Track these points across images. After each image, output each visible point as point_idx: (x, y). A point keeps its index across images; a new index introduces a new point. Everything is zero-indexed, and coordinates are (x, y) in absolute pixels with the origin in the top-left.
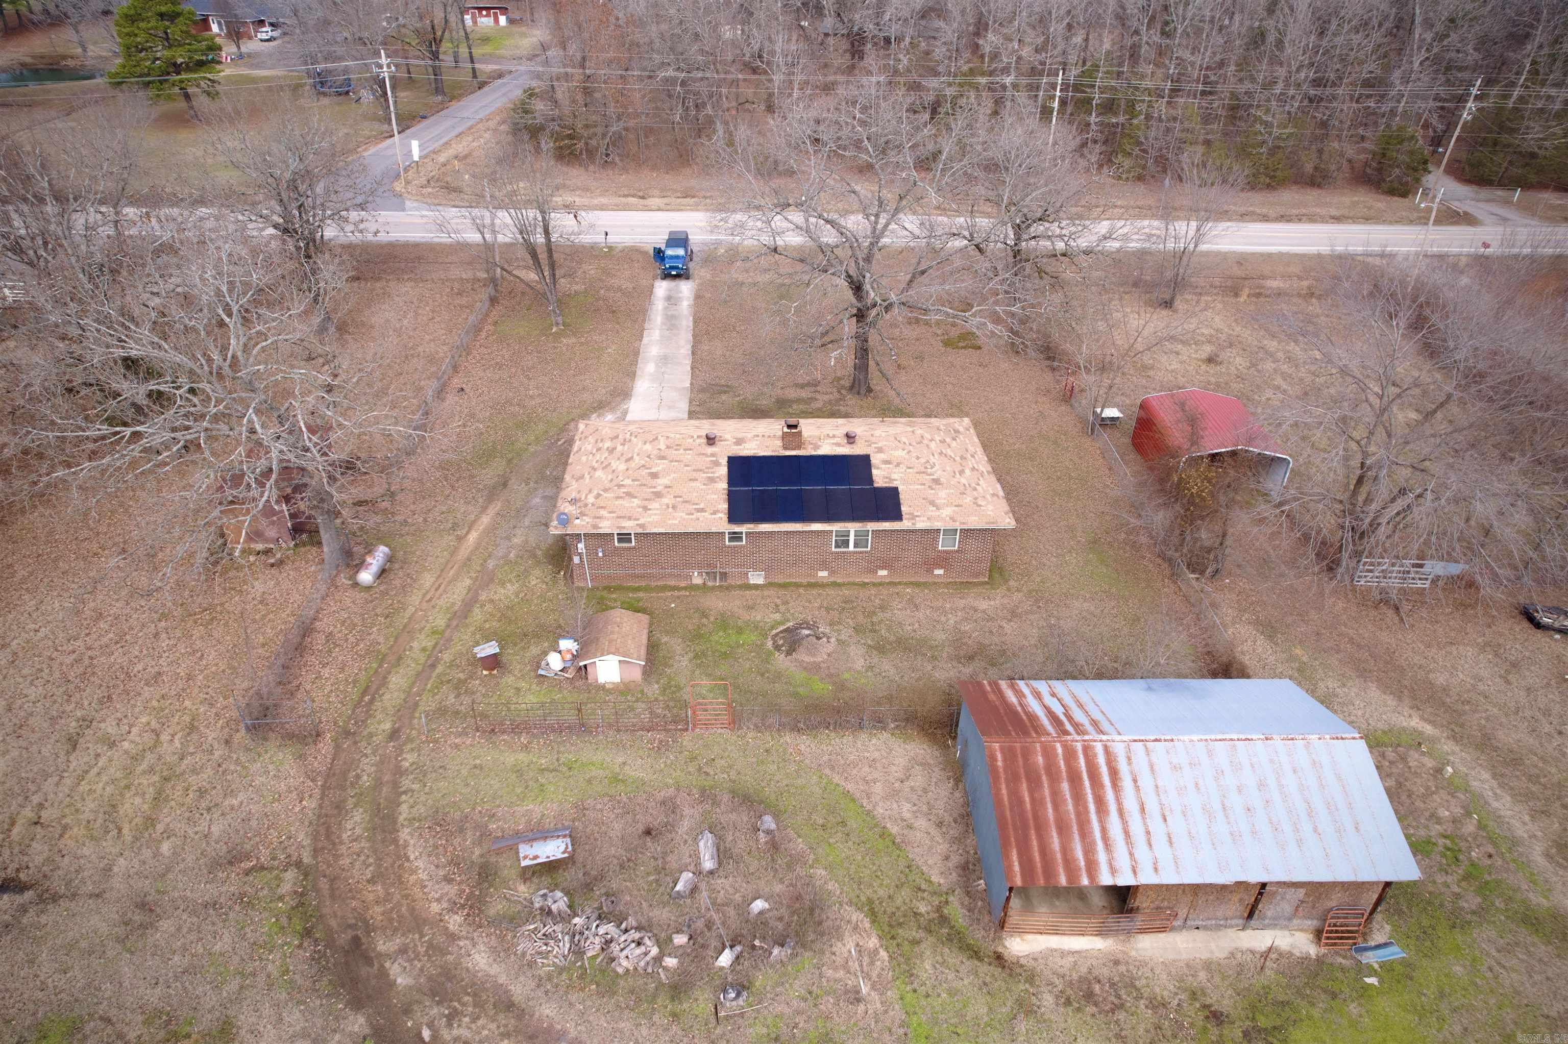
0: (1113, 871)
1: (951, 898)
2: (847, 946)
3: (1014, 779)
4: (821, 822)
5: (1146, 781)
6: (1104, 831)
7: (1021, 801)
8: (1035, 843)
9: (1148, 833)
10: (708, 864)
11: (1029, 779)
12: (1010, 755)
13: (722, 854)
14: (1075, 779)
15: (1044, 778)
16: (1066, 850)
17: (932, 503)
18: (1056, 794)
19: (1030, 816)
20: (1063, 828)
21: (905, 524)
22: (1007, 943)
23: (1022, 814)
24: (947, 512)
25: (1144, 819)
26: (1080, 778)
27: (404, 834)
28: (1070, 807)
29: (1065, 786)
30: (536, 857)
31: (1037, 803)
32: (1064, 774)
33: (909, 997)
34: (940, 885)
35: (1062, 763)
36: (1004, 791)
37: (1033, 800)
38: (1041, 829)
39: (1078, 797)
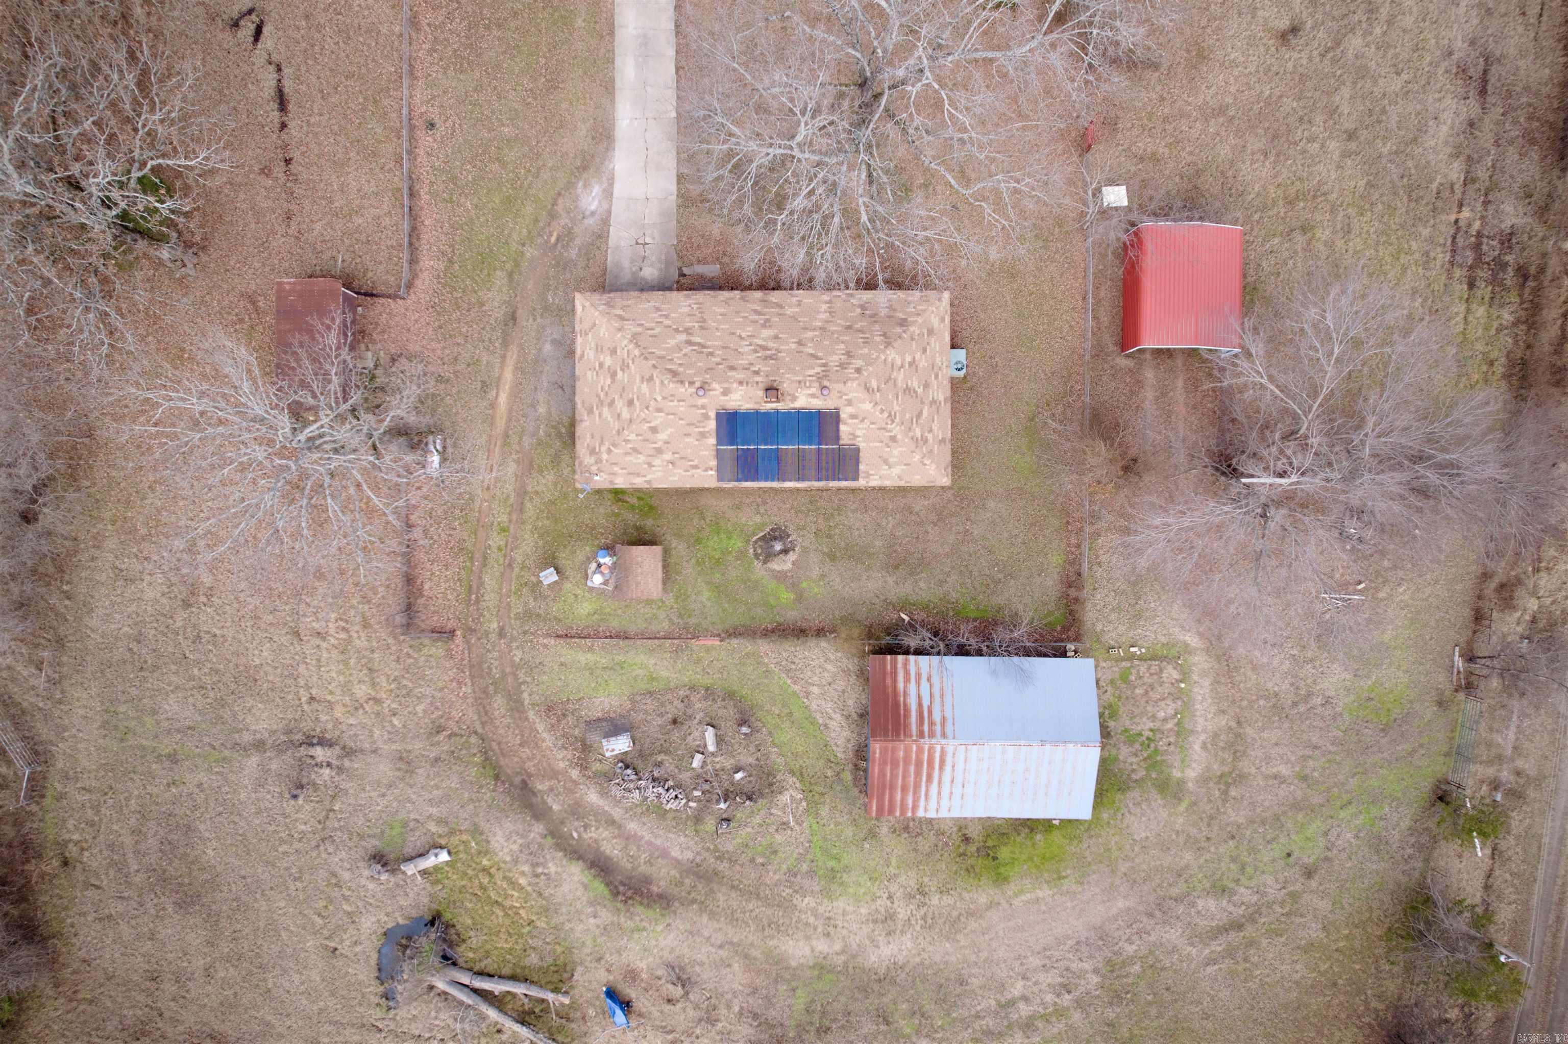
0: (926, 810)
1: (846, 768)
2: (785, 798)
3: (883, 763)
4: (777, 712)
5: (960, 767)
6: (927, 791)
7: (884, 775)
9: (952, 793)
10: (711, 748)
11: (892, 764)
12: (884, 751)
13: (719, 740)
14: (919, 764)
15: (901, 763)
16: (903, 800)
17: (886, 462)
18: (906, 771)
19: (888, 782)
20: (904, 789)
21: (861, 483)
23: (884, 782)
24: (896, 471)
25: (951, 786)
26: (922, 763)
27: (531, 715)
28: (912, 779)
29: (912, 769)
30: (613, 750)
31: (894, 776)
32: (913, 762)
33: (815, 826)
34: (841, 759)
35: (914, 756)
36: (876, 771)
37: (892, 775)
38: (892, 788)
39: (918, 774)
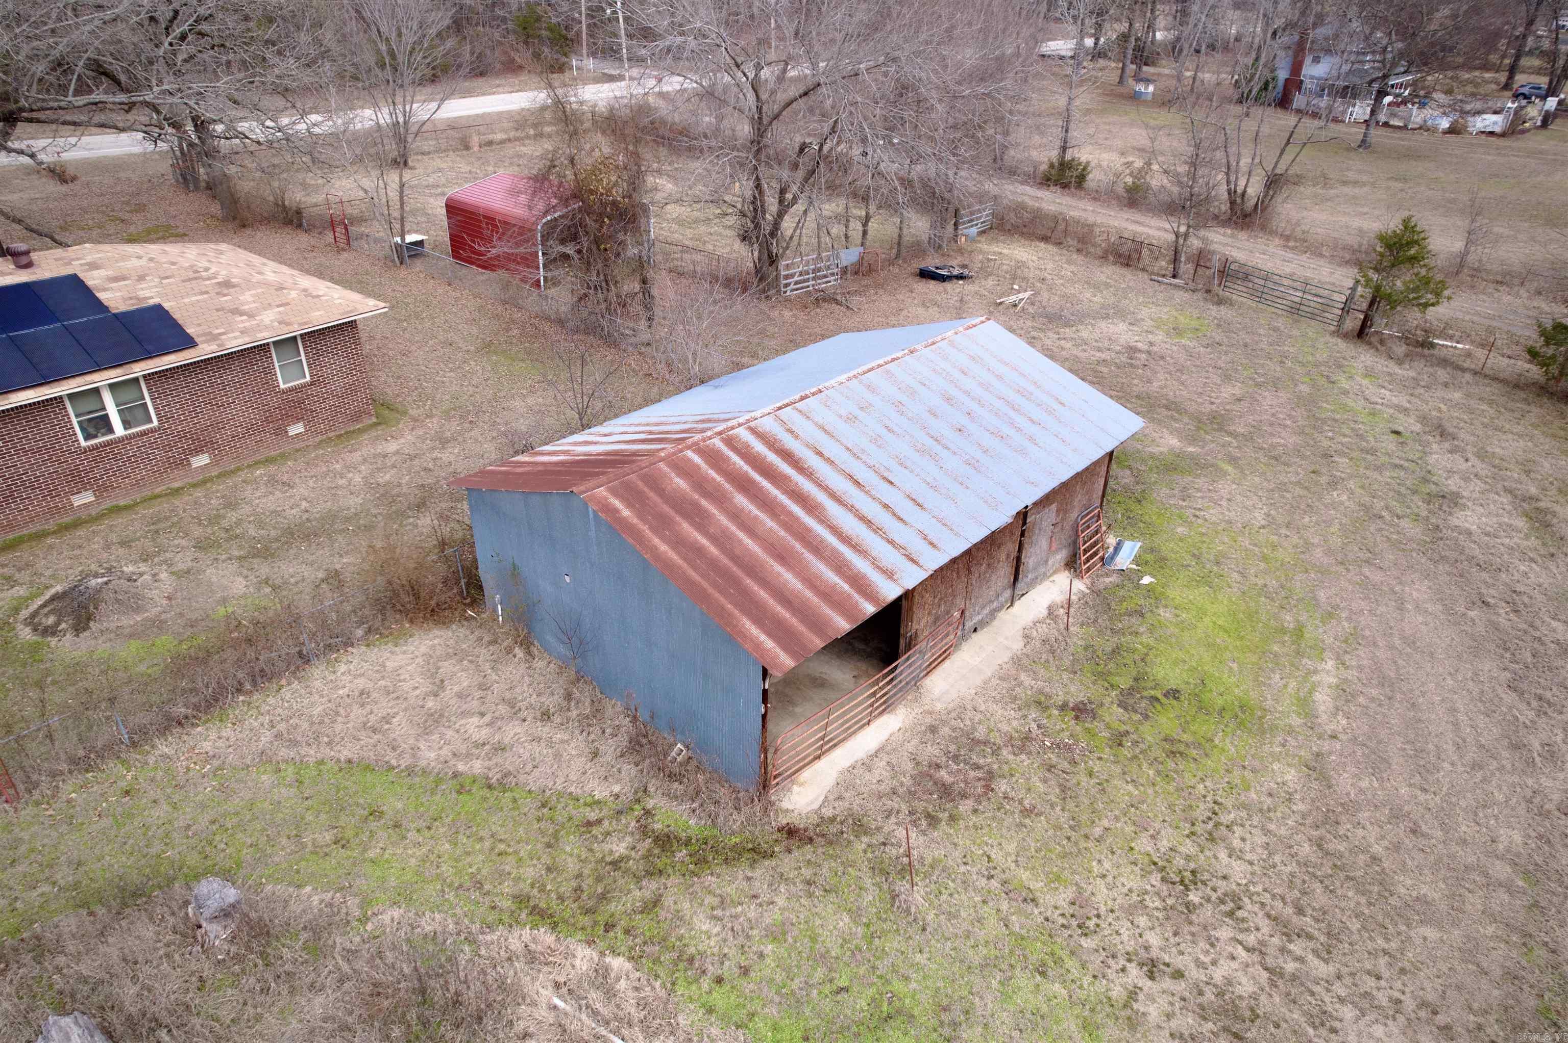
0: (890, 574)
1: (650, 803)
2: (541, 1002)
3: (662, 525)
5: (831, 449)
6: (835, 531)
7: (699, 551)
8: (763, 594)
9: (886, 506)
11: (686, 516)
12: (630, 494)
15: (704, 503)
16: (811, 582)
18: (736, 516)
19: (725, 561)
21: (205, 350)
22: (785, 805)
23: (713, 564)
25: (867, 493)
26: (752, 482)
28: (769, 523)
29: (741, 500)
31: (722, 540)
32: (727, 486)
34: (617, 796)
35: (712, 473)
36: (663, 547)
37: (713, 539)
38: (753, 570)
